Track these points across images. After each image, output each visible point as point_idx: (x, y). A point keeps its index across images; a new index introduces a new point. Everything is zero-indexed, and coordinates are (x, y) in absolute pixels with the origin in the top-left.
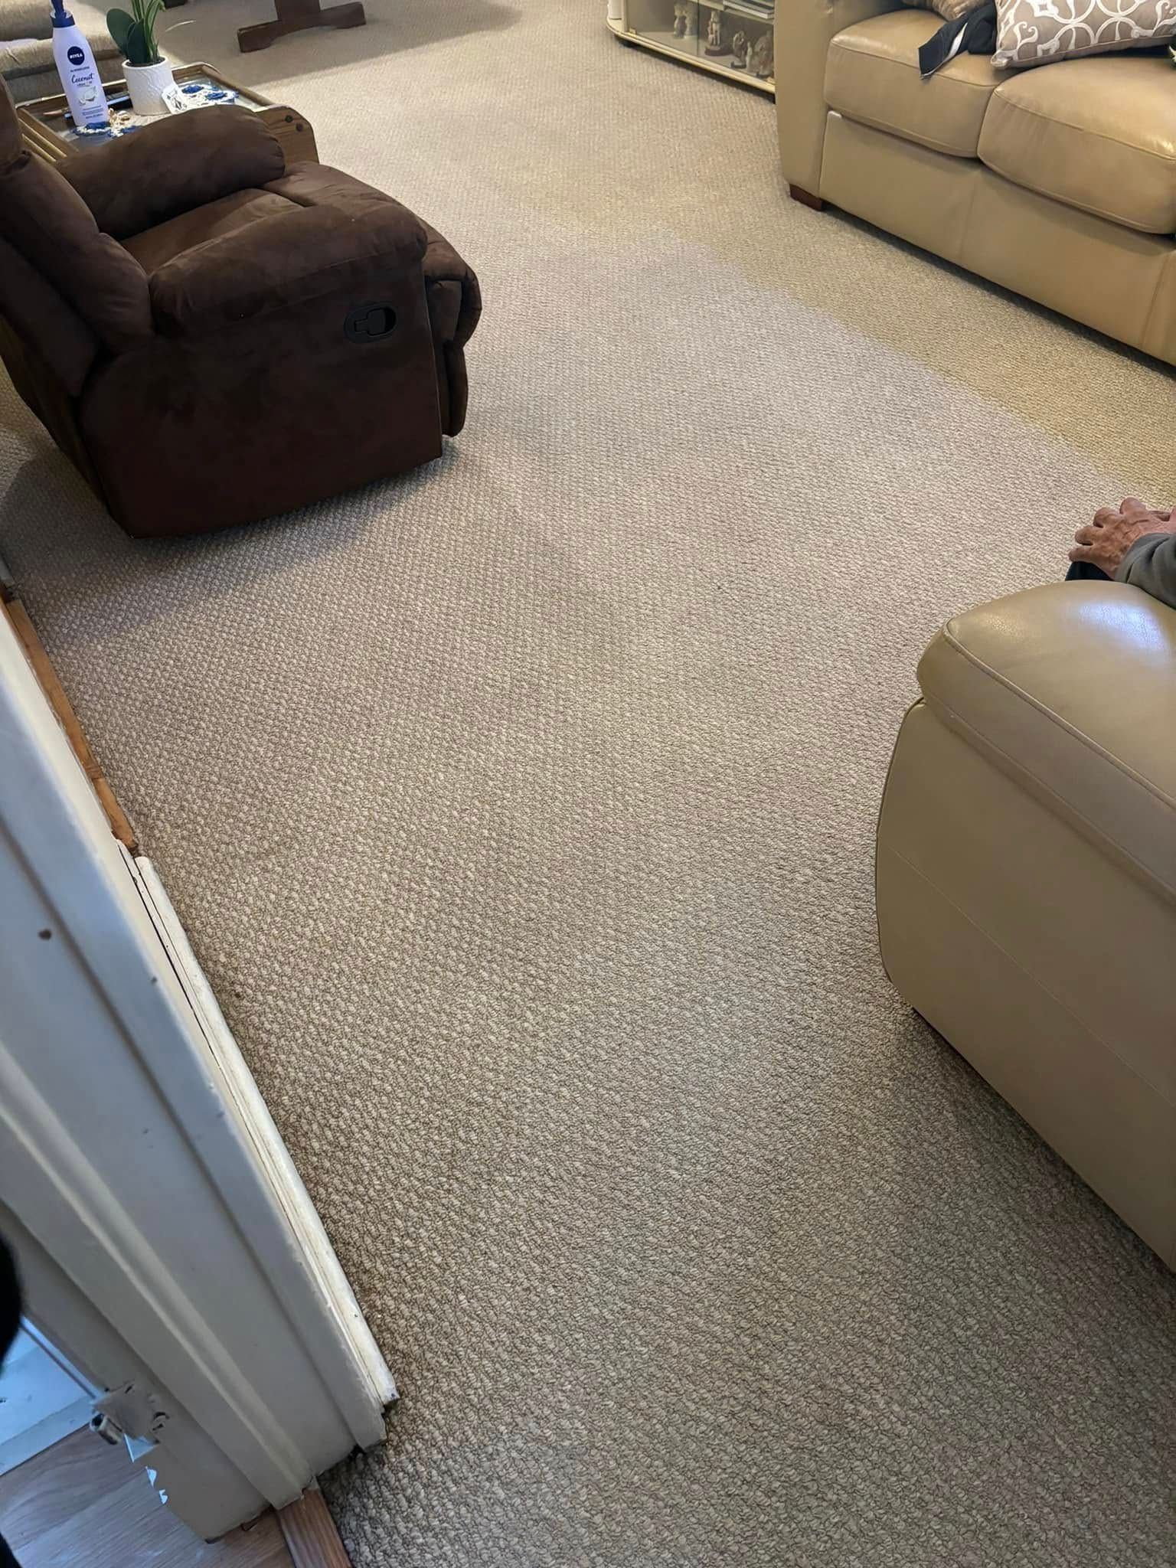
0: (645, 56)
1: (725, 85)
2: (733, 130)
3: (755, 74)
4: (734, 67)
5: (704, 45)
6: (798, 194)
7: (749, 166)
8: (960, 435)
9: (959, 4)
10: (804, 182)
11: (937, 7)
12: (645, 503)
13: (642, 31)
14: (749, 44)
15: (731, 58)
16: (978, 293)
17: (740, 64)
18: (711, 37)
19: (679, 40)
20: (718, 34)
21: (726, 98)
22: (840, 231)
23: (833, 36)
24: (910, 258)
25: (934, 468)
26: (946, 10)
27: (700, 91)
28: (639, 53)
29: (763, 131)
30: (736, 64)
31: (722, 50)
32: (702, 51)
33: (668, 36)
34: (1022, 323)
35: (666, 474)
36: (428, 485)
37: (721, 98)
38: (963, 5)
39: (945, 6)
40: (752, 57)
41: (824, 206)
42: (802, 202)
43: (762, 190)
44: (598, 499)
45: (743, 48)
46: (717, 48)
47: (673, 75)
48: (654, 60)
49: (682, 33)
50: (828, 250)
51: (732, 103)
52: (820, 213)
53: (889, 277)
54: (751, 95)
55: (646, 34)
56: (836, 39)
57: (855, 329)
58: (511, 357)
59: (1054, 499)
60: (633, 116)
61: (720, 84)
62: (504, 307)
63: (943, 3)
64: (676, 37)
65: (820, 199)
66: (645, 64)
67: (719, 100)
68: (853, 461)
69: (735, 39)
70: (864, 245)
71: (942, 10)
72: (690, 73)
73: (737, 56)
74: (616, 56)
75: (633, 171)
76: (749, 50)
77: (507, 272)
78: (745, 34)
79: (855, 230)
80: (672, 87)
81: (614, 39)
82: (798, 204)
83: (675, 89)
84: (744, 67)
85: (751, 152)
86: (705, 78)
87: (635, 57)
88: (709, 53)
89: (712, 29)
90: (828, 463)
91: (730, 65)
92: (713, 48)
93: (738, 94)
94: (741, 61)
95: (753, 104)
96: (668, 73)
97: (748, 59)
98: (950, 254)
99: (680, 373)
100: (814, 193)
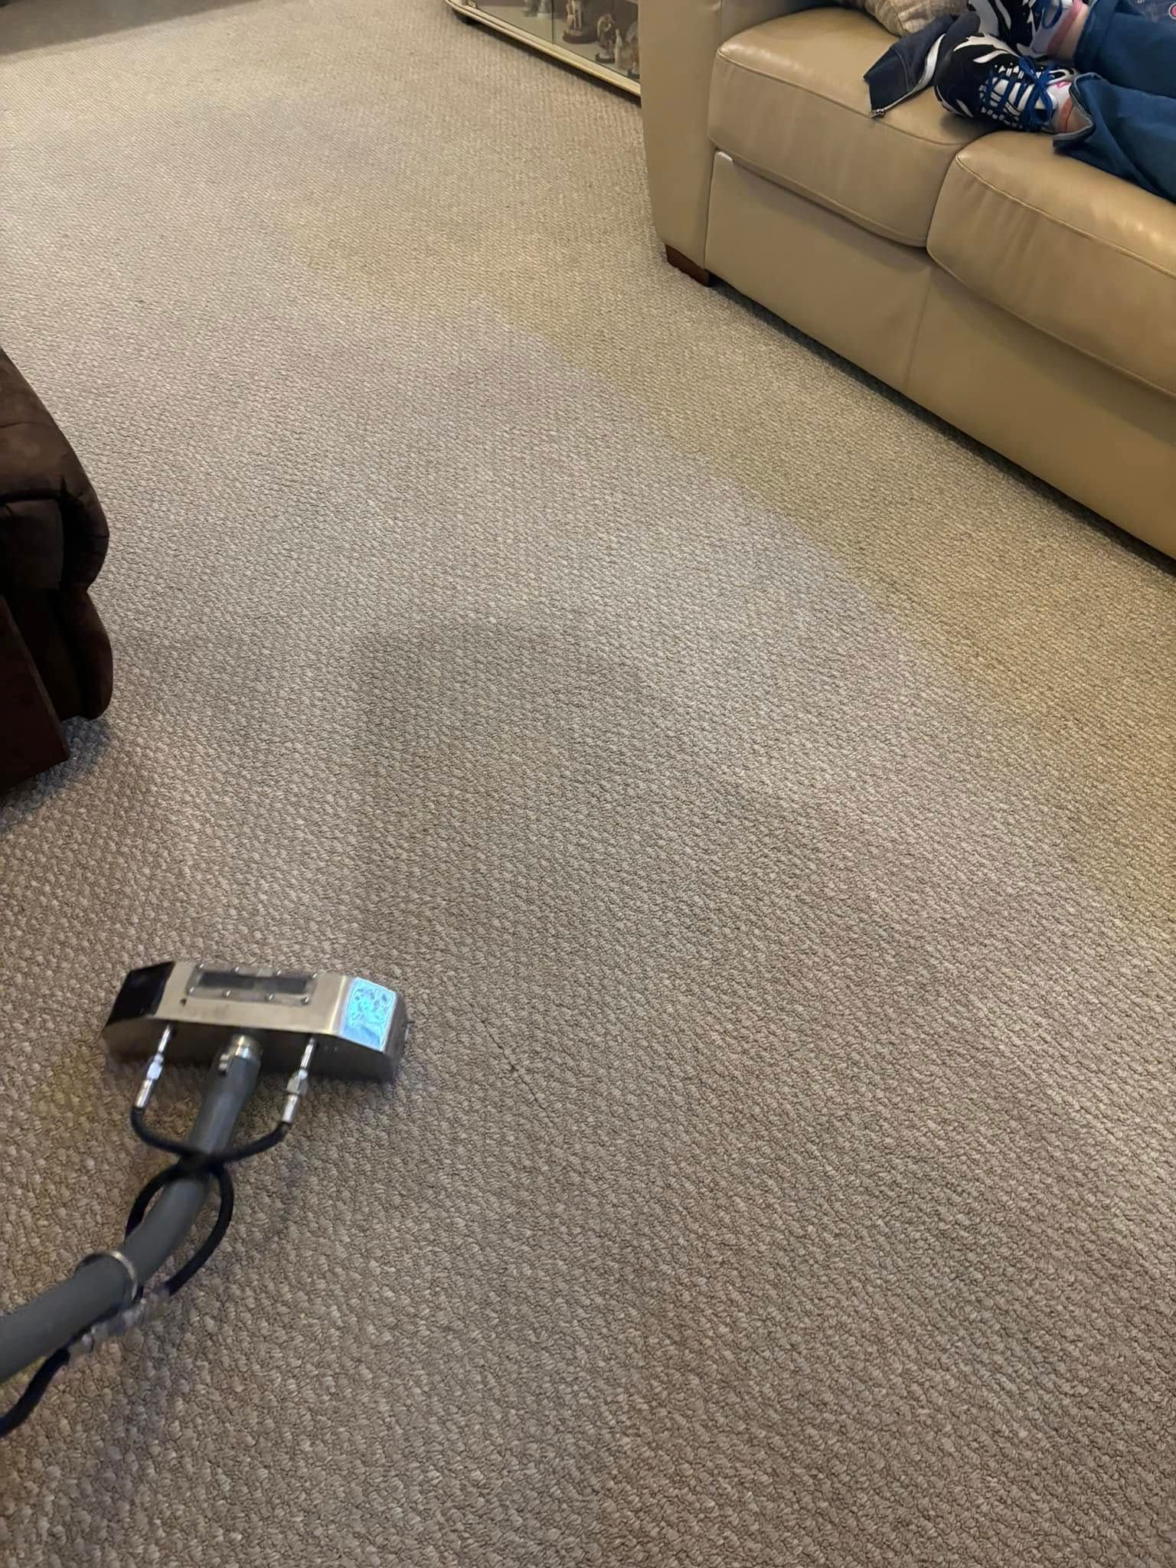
0: (487, 38)
1: (588, 84)
2: (594, 152)
3: (626, 73)
4: (599, 60)
5: (562, 27)
6: (675, 258)
7: (613, 209)
8: (915, 714)
9: (906, 7)
10: (686, 245)
11: (873, 10)
12: (405, 856)
13: (483, 4)
14: (617, 32)
15: (594, 48)
16: (929, 435)
17: (607, 57)
18: (570, 17)
19: (530, 18)
20: (579, 13)
21: (588, 102)
22: (734, 322)
23: (721, 44)
24: (832, 370)
25: (877, 785)
26: (886, 15)
27: (555, 91)
28: (480, 33)
29: (634, 155)
30: (602, 56)
31: (582, 37)
32: (560, 36)
33: (516, 12)
34: (996, 494)
35: (446, 791)
36: (43, 810)
37: (582, 103)
38: (912, 10)
39: (885, 7)
40: (621, 50)
41: (711, 281)
42: (683, 270)
43: (629, 249)
44: (327, 843)
45: (610, 36)
46: (579, 34)
47: (522, 67)
48: (499, 44)
49: (535, 9)
50: (717, 352)
51: (596, 110)
52: (706, 289)
53: (803, 403)
54: (622, 100)
55: (487, 8)
56: (729, 47)
57: (753, 496)
58: (233, 536)
59: (1073, 860)
60: (463, 125)
61: (582, 82)
62: (238, 438)
63: (882, 4)
64: (527, 14)
65: (706, 270)
66: (487, 49)
67: (578, 106)
68: (746, 768)
69: (599, 23)
70: (766, 345)
71: (880, 14)
72: (544, 64)
73: (603, 46)
74: (451, 37)
75: (455, 209)
76: (618, 40)
77: (252, 375)
78: (614, 18)
79: (755, 320)
80: (519, 84)
81: (448, 11)
82: (677, 272)
83: (522, 86)
84: (612, 61)
85: (617, 188)
86: (563, 73)
87: (475, 39)
88: (569, 39)
89: (571, 7)
90: (705, 772)
91: (594, 59)
92: (572, 33)
93: (605, 97)
94: (608, 53)
95: (624, 114)
96: (515, 63)
97: (616, 51)
98: (892, 375)
99: (487, 576)
100: (699, 263)
